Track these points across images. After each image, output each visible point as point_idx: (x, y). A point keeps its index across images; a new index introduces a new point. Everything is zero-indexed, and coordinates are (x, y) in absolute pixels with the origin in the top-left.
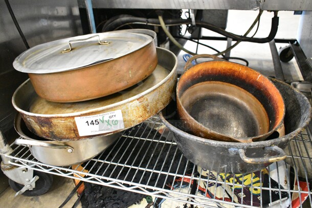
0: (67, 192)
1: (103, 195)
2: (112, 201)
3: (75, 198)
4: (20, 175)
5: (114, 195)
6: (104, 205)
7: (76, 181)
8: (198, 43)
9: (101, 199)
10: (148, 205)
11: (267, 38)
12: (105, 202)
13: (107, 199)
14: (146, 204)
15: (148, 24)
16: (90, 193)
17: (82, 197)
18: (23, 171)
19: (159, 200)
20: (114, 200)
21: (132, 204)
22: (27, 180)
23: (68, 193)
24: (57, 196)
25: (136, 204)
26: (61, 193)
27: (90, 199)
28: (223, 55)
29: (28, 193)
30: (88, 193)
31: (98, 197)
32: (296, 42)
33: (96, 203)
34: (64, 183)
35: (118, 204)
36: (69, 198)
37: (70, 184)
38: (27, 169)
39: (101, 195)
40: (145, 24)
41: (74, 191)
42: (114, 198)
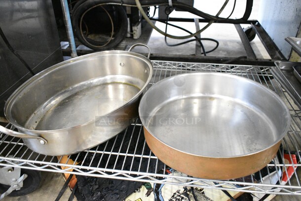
0: (57, 188)
1: (99, 186)
2: (111, 191)
3: (68, 192)
4: (6, 175)
5: (110, 185)
6: (102, 197)
7: (66, 175)
8: (167, 24)
9: (99, 191)
10: (148, 192)
11: (242, 18)
12: (102, 193)
13: (104, 190)
14: (146, 191)
15: (123, 5)
16: (84, 186)
17: (75, 191)
18: (9, 170)
19: (158, 186)
20: (112, 191)
21: (131, 193)
22: (14, 179)
23: (59, 188)
24: (47, 193)
25: (135, 192)
26: (51, 190)
27: (85, 192)
28: (195, 37)
29: (15, 193)
30: (82, 186)
31: (94, 189)
32: (257, 23)
33: (93, 195)
34: (52, 178)
35: (117, 194)
36: (61, 194)
37: (60, 178)
38: (13, 168)
39: (97, 186)
40: (121, 4)
41: (66, 186)
42: (112, 189)
